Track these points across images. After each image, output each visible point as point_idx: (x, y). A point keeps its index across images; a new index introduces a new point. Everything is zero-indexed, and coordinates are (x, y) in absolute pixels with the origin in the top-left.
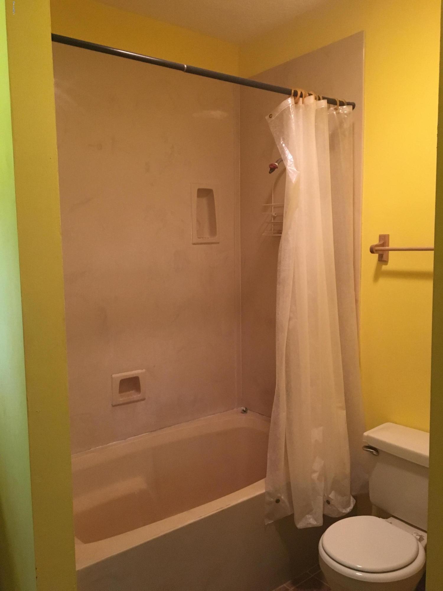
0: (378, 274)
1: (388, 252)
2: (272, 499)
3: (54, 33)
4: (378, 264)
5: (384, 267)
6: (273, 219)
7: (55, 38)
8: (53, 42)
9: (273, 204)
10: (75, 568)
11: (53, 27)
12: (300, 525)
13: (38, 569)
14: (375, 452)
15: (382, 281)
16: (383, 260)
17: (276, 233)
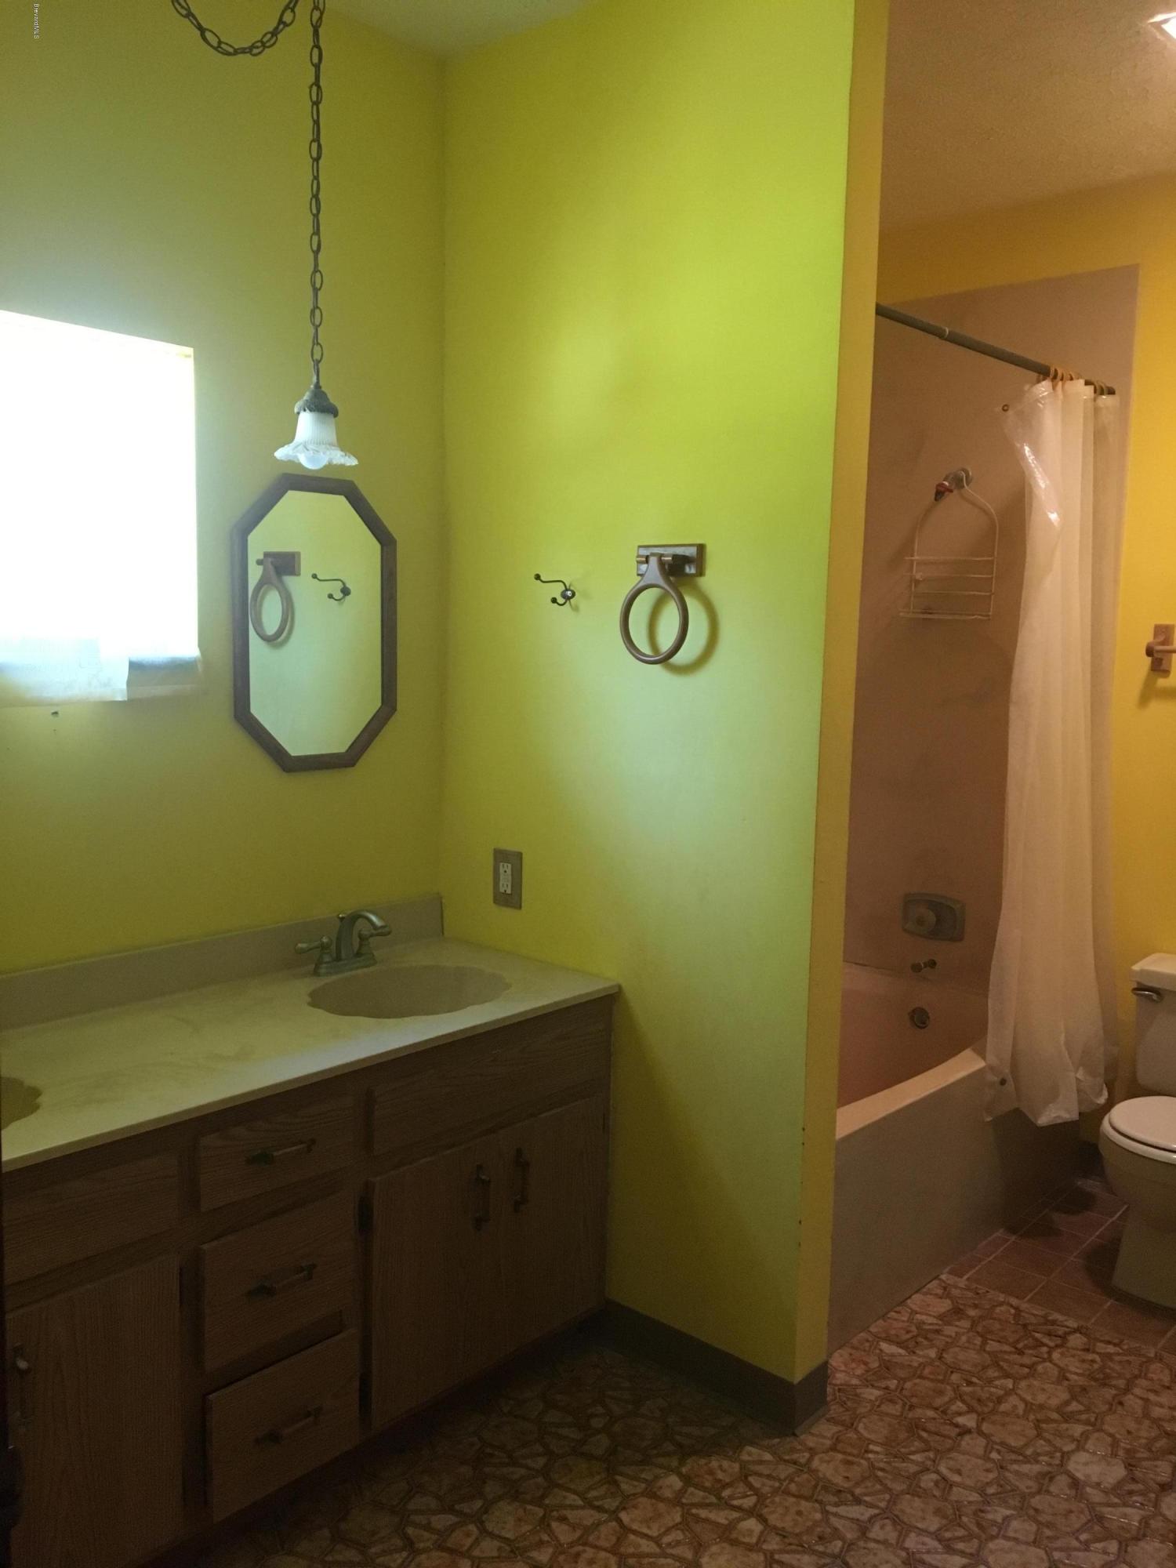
0: (1148, 694)
1: (1171, 657)
2: (996, 1079)
3: (881, 303)
4: (1148, 675)
5: (1161, 682)
6: (913, 584)
7: (880, 311)
8: (880, 318)
9: (916, 557)
10: (834, 1135)
11: (878, 294)
12: (1043, 1120)
13: (806, 1131)
14: (1155, 997)
15: (1156, 707)
16: (1162, 668)
17: (917, 613)
